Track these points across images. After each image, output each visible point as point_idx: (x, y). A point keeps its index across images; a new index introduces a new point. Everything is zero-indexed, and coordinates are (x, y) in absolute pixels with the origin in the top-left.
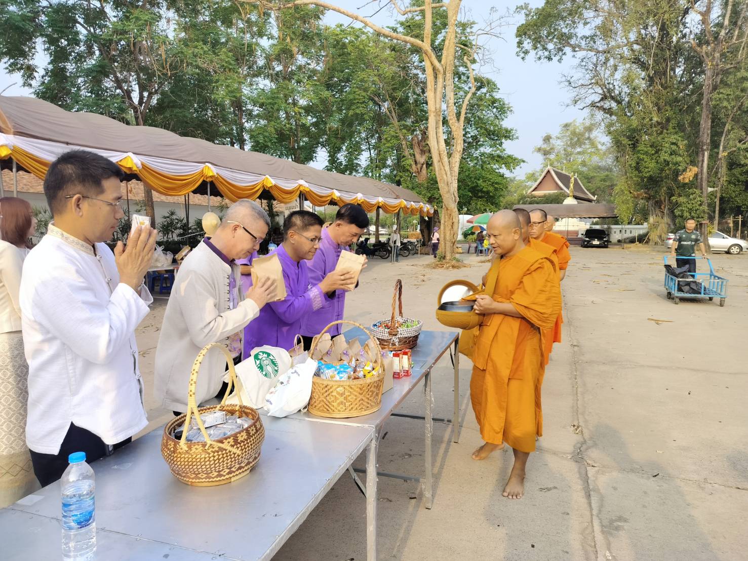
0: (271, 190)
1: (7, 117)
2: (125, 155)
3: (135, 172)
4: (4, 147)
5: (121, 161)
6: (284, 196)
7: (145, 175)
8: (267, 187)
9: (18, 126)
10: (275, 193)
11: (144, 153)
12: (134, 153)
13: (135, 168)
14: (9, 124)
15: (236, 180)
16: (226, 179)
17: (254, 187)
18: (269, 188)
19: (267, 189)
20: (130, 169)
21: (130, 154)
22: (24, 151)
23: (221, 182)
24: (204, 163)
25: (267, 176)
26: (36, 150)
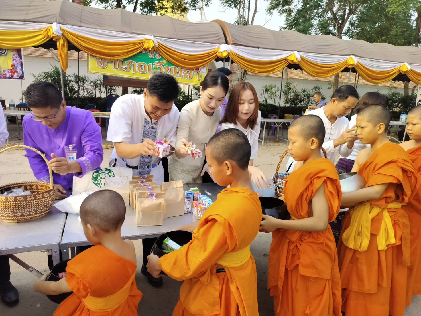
0: (407, 74)
1: (231, 36)
2: (292, 53)
3: (296, 63)
4: (225, 52)
5: (288, 56)
6: (418, 78)
7: (302, 65)
8: (403, 71)
9: (235, 40)
10: (410, 76)
11: (305, 51)
12: (298, 51)
13: (295, 61)
14: (231, 39)
15: (374, 67)
16: (366, 67)
17: (389, 72)
18: (405, 72)
19: (403, 73)
20: (293, 61)
21: (296, 52)
22: (236, 54)
23: (360, 69)
24: (350, 55)
25: (406, 63)
26: (241, 52)
